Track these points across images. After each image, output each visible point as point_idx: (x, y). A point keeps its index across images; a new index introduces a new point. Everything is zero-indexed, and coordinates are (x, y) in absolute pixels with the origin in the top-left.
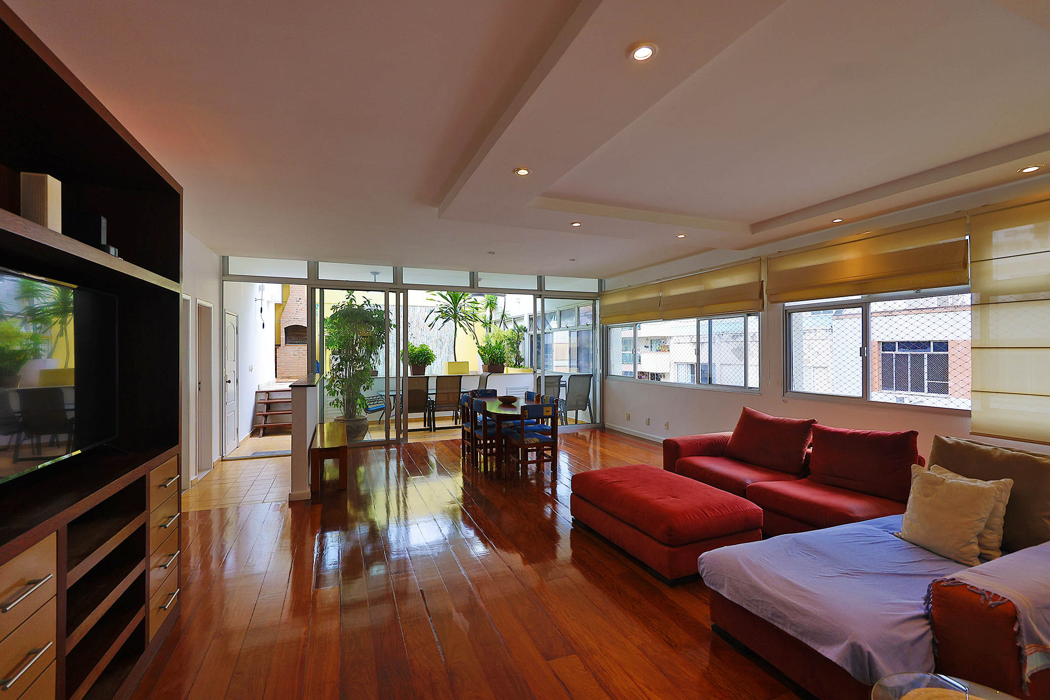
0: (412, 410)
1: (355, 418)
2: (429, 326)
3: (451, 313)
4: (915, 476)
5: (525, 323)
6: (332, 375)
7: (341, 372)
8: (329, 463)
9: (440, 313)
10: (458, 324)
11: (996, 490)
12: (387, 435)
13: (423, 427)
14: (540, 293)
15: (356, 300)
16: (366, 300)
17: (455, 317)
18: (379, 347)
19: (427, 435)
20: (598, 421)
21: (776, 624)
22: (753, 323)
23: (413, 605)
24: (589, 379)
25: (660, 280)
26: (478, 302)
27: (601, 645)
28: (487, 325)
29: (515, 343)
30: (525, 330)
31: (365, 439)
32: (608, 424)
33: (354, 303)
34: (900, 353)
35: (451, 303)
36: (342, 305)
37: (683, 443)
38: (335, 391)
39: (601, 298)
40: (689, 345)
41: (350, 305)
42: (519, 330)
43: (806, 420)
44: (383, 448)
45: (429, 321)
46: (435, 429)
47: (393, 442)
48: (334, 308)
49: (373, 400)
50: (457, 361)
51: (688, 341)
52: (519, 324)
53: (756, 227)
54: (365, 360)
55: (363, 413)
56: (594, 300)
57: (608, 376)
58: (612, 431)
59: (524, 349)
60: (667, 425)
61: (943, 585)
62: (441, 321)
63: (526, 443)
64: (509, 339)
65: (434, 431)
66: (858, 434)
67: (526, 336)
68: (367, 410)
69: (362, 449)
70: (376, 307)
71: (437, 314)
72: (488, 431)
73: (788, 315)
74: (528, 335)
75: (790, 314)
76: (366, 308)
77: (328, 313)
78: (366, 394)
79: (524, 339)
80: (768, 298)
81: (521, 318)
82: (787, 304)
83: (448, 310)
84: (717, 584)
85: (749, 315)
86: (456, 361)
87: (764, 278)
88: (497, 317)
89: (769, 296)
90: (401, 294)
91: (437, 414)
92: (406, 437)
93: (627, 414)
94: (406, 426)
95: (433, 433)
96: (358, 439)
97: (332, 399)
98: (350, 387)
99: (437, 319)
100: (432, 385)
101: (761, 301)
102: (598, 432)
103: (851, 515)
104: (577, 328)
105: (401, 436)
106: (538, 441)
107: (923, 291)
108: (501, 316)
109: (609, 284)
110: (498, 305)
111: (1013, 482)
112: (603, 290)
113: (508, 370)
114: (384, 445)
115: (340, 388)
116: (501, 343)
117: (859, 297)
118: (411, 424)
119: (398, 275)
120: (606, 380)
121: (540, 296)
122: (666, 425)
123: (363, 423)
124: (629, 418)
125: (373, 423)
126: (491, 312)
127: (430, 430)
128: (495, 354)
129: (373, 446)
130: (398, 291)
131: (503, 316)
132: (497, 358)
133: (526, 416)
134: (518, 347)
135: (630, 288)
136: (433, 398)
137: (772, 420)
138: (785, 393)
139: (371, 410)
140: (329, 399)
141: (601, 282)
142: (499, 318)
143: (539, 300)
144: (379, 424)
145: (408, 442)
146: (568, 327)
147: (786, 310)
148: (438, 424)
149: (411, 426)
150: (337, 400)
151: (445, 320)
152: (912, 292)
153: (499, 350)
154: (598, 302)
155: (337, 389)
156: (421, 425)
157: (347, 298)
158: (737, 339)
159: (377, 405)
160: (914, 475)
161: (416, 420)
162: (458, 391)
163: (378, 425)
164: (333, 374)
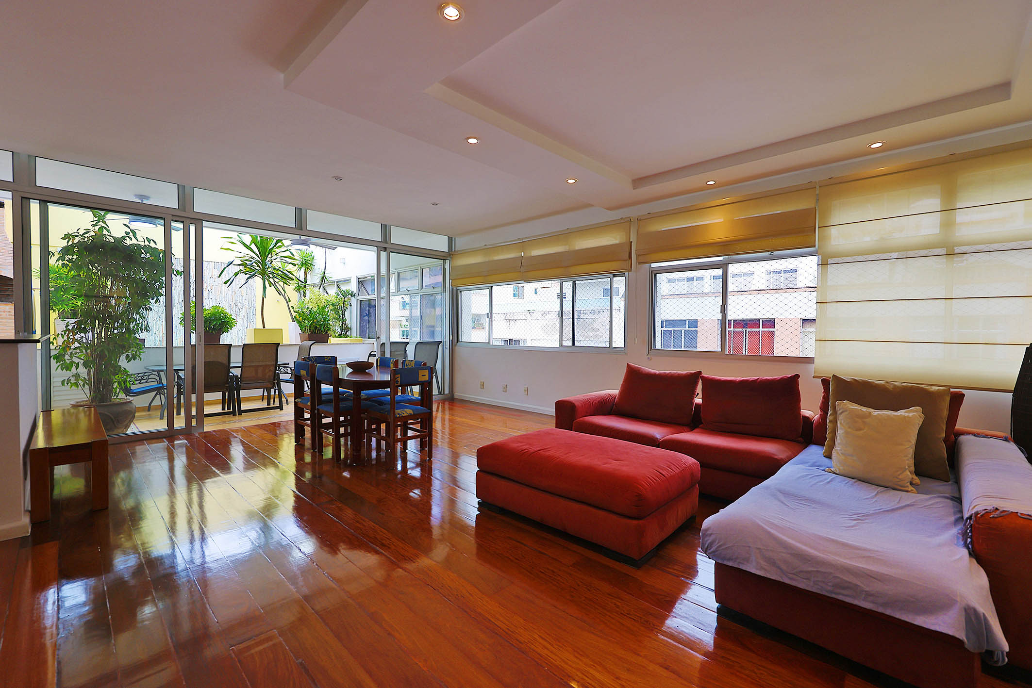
0: (209, 388)
1: (110, 401)
2: (225, 283)
3: (258, 268)
4: (842, 412)
5: (353, 287)
6: (66, 338)
7: (83, 335)
8: (62, 471)
9: (242, 267)
10: (267, 282)
11: (919, 417)
12: (171, 423)
13: (221, 411)
14: (385, 246)
15: (110, 229)
16: (128, 230)
17: (264, 274)
18: (153, 299)
19: (231, 419)
20: (447, 392)
21: (841, 598)
22: (619, 283)
23: (214, 650)
24: (435, 347)
25: (522, 239)
26: (295, 257)
27: (617, 678)
28: (302, 287)
29: (340, 310)
30: (353, 295)
31: (129, 431)
32: (458, 394)
33: (105, 232)
34: (666, 329)
35: (257, 254)
36: (84, 234)
37: (578, 403)
38: (72, 362)
39: (451, 258)
40: (504, 322)
41: (99, 236)
42: (345, 294)
43: (693, 372)
44: (164, 442)
45: (226, 276)
46: (241, 412)
47: (180, 432)
48: (67, 237)
49: (141, 378)
50: (266, 328)
51: (503, 318)
52: (344, 288)
53: (639, 181)
54: (126, 318)
55: (122, 395)
56: (444, 260)
57: (459, 343)
58: (464, 402)
59: (353, 317)
60: (527, 390)
61: (993, 517)
62: (243, 277)
63: (398, 416)
64: (333, 305)
65: (240, 414)
66: (747, 381)
67: (354, 302)
68: (128, 391)
69: (126, 445)
70: (147, 243)
71: (237, 269)
72: (340, 406)
73: (653, 274)
74: (356, 300)
75: (655, 274)
76: (128, 242)
77: (56, 243)
78: (131, 367)
79: (351, 305)
80: (637, 259)
81: (347, 281)
82: (653, 265)
83: (254, 264)
84: (737, 558)
85: (614, 276)
86: (264, 327)
87: (633, 239)
88: (314, 279)
89: (638, 256)
90: (192, 228)
91: (243, 393)
92: (200, 423)
93: (481, 382)
94: (200, 410)
95: (237, 418)
96: (116, 431)
97: (67, 374)
98: (101, 356)
99: (236, 274)
100: (236, 358)
101: (630, 261)
102: (447, 403)
103: (776, 457)
104: (421, 291)
105: (194, 423)
106: (412, 413)
107: (776, 253)
108: (320, 279)
109: (461, 243)
110: (316, 266)
111: (922, 409)
112: (453, 250)
113: (332, 340)
114: (165, 438)
115: (82, 358)
116: (325, 307)
117: (721, 258)
118: (208, 407)
119: (185, 197)
120: (457, 348)
121: (385, 249)
122: (525, 391)
123: (126, 408)
124: (483, 386)
125: (142, 409)
126: (305, 273)
127: (234, 413)
128: (318, 321)
129: (145, 440)
130: (187, 221)
131: (323, 279)
132: (320, 325)
133: (397, 382)
134: (343, 314)
135: (486, 247)
136: (237, 372)
137: (659, 374)
138: (650, 351)
139: (135, 391)
140: (58, 374)
141: (450, 240)
142: (318, 281)
143: (383, 254)
144: (149, 410)
145: (205, 431)
146: (408, 291)
147: (652, 271)
148: (244, 406)
149: (207, 410)
150: (77, 376)
151: (248, 276)
152: (766, 254)
153: (322, 315)
154: (447, 262)
155: (76, 360)
156: (218, 409)
157: (94, 226)
158: (546, 317)
159: (147, 384)
160: (840, 412)
161: (212, 403)
162: (274, 363)
163: (148, 413)
164: (68, 338)
